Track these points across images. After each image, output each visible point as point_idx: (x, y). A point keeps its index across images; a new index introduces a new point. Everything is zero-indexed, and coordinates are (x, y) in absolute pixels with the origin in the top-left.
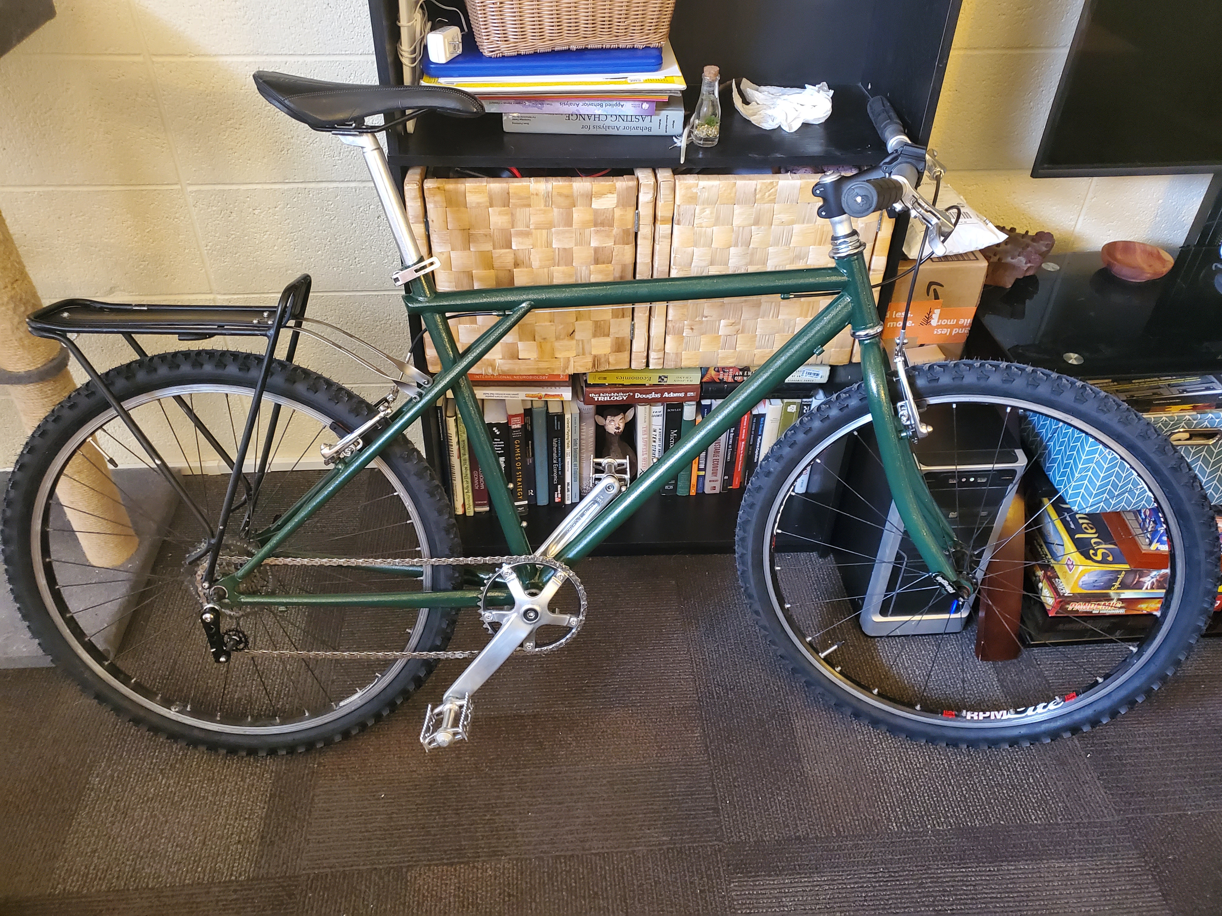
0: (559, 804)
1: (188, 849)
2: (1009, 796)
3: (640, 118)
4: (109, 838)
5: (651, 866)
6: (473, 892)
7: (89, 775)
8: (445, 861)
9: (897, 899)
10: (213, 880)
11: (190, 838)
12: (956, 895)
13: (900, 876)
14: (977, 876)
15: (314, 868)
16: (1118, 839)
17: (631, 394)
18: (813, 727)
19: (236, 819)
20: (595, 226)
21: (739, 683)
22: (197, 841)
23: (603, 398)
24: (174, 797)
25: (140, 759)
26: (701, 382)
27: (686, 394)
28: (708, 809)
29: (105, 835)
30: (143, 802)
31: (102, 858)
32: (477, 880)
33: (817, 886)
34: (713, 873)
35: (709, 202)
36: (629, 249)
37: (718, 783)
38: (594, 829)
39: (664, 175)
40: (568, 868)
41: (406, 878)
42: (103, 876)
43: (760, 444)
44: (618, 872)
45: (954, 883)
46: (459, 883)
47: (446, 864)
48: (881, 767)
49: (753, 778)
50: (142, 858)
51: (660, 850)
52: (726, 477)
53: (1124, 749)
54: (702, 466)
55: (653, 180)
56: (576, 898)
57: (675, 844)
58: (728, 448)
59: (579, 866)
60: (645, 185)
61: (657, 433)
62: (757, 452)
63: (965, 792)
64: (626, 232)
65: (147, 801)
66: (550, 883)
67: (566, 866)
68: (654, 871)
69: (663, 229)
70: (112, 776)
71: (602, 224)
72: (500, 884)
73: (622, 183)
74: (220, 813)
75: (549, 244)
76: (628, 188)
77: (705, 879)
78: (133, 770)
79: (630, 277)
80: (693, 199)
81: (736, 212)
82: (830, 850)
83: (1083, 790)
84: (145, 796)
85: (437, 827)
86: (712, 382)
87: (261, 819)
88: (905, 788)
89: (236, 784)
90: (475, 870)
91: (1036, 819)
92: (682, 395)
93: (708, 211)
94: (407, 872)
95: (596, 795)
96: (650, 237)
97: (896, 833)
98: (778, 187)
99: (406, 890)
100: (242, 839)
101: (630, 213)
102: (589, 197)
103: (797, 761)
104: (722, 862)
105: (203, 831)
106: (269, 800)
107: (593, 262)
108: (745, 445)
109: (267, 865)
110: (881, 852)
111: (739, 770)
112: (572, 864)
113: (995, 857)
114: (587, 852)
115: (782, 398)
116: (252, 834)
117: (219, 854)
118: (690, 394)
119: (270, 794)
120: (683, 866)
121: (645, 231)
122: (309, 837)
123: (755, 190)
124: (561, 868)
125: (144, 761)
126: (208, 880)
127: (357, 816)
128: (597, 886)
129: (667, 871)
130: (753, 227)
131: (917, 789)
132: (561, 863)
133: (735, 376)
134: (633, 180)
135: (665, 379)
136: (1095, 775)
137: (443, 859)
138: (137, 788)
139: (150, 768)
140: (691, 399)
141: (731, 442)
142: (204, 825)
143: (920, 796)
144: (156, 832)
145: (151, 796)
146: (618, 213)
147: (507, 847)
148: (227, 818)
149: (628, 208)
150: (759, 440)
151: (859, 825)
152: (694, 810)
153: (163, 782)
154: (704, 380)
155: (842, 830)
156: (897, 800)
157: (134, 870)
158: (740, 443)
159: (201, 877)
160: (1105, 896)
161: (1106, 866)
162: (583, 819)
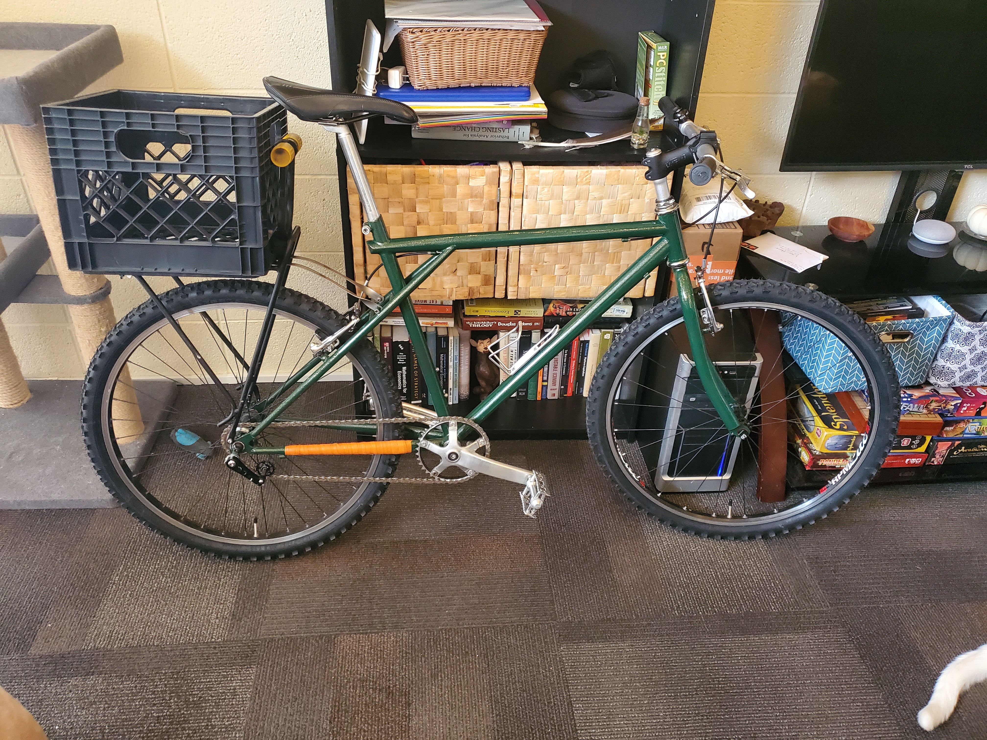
0: (442, 596)
1: (182, 622)
2: (757, 594)
3: (502, 130)
4: (126, 614)
5: (505, 636)
6: (381, 650)
7: (111, 575)
8: (361, 631)
9: (676, 657)
10: (199, 641)
11: (183, 615)
12: (717, 655)
13: (679, 643)
14: (732, 643)
15: (269, 635)
16: (831, 621)
17: (495, 323)
18: (621, 550)
19: (215, 604)
20: (471, 197)
21: (570, 521)
22: (188, 617)
23: (477, 325)
24: (171, 589)
25: (147, 566)
26: (544, 316)
27: (533, 324)
28: (546, 601)
29: (123, 612)
30: (149, 592)
31: (122, 627)
32: (384, 644)
33: (621, 649)
34: (548, 640)
35: (546, 184)
36: (493, 213)
37: (553, 585)
38: (466, 612)
39: (517, 166)
40: (447, 637)
41: (334, 641)
42: (122, 638)
43: (586, 363)
44: (482, 639)
45: (716, 648)
46: (371, 644)
47: (362, 633)
48: (668, 576)
49: (578, 582)
50: (149, 627)
51: (512, 626)
52: (562, 387)
53: (838, 566)
54: (545, 378)
55: (510, 167)
56: (453, 654)
57: (522, 622)
58: (563, 365)
59: (455, 635)
60: (504, 171)
61: (514, 353)
62: (584, 369)
63: (726, 592)
64: (492, 202)
65: (152, 592)
66: (435, 645)
67: (446, 635)
68: (508, 639)
69: (516, 201)
70: (127, 576)
71: (476, 196)
72: (399, 645)
73: (490, 169)
74: (204, 600)
75: (441, 209)
76: (494, 173)
77: (543, 644)
78: (142, 572)
79: (494, 229)
80: (536, 181)
81: (564, 191)
82: (632, 627)
83: (808, 591)
84: (151, 588)
85: (356, 610)
86: (552, 315)
87: (232, 604)
88: (684, 589)
89: (215, 582)
90: (382, 637)
91: (774, 609)
92: (531, 324)
93: (546, 190)
94: (334, 638)
95: (468, 591)
96: (507, 206)
97: (677, 617)
98: (592, 174)
99: (334, 649)
100: (219, 616)
101: (494, 188)
102: (468, 178)
103: (609, 572)
104: (555, 634)
105: (192, 610)
106: (238, 592)
107: (469, 222)
108: (575, 363)
109: (237, 633)
110: (666, 628)
111: (568, 576)
112: (450, 634)
113: (744, 632)
114: (461, 627)
115: (600, 329)
116: (226, 613)
117: (203, 625)
118: (536, 324)
119: (239, 589)
120: (528, 636)
121: (504, 202)
122: (266, 615)
123: (577, 176)
124: (443, 637)
125: (150, 566)
126: (196, 641)
127: (299, 603)
128: (468, 648)
129: (516, 639)
130: (576, 201)
131: (693, 589)
132: (443, 633)
133: (567, 311)
134: (496, 167)
135: (519, 313)
136: (817, 582)
137: (360, 630)
138: (145, 583)
139: (154, 571)
140: (536, 328)
141: (565, 360)
142: (193, 607)
143: (694, 594)
144: (159, 611)
145: (155, 588)
146: (486, 189)
147: (405, 623)
148: (208, 604)
149: (493, 186)
150: (585, 360)
151: (652, 611)
152: (536, 601)
153: (163, 580)
154: (546, 314)
155: (639, 614)
156: (679, 597)
157: (144, 634)
158: (572, 362)
159: (191, 638)
160: (820, 656)
161: (822, 638)
162: (458, 606)
